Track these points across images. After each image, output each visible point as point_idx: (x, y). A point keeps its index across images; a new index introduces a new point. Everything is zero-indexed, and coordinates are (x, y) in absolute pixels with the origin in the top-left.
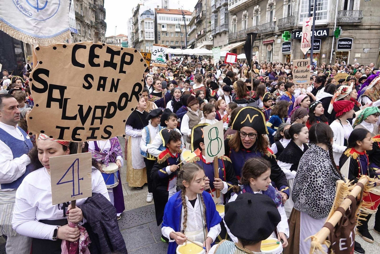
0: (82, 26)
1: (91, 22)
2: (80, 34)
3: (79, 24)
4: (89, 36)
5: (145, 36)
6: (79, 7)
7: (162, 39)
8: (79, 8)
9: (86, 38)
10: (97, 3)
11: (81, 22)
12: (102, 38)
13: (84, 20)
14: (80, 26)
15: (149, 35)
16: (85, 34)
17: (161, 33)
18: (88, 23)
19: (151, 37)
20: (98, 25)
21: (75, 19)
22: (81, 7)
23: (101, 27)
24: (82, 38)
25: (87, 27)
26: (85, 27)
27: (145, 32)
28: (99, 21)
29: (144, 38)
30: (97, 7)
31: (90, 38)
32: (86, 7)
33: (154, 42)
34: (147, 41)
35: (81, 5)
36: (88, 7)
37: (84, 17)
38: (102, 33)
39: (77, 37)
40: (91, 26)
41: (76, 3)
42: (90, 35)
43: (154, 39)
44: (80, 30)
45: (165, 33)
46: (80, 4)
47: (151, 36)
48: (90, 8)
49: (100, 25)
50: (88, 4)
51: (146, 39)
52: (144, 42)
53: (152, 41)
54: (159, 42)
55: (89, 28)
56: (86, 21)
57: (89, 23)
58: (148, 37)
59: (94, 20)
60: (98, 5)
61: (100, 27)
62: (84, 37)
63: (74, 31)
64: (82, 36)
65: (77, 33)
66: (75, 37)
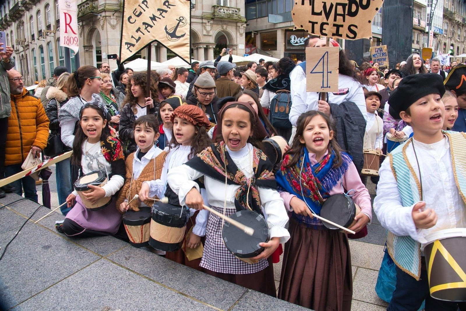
0: (450, 25)
1: (464, 20)
2: (447, 34)
3: (447, 23)
4: (457, 38)
6: (450, 2)
8: (450, 4)
9: (453, 41)
11: (450, 20)
13: (454, 18)
14: (448, 26)
16: (453, 35)
18: (458, 22)
21: (442, 16)
22: (453, 2)
25: (456, 27)
26: (454, 27)
31: (459, 40)
32: (459, 2)
37: (454, 13)
39: (441, 39)
40: (463, 25)
42: (459, 36)
44: (446, 31)
55: (459, 28)
56: (457, 19)
57: (460, 20)
62: (451, 39)
63: (439, 31)
64: (449, 38)
65: (442, 33)
66: (439, 38)
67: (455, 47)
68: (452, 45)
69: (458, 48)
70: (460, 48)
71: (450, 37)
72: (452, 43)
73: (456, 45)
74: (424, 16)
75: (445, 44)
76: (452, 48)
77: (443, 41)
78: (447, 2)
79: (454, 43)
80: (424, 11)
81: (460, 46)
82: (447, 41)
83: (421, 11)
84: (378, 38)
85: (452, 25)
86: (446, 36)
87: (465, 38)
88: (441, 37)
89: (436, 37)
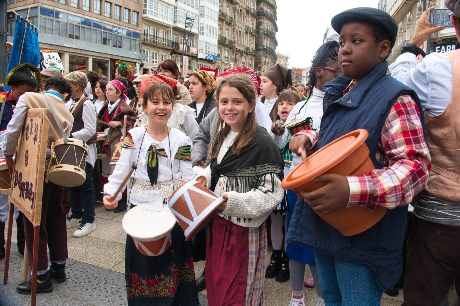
0: (231, 53)
1: (247, 49)
2: (228, 61)
3: (228, 51)
8: (230, 33)
10: (261, 27)
11: (231, 48)
12: (263, 67)
13: (234, 46)
14: (229, 53)
16: (235, 61)
18: (240, 50)
20: (259, 52)
21: (216, 43)
22: (233, 32)
23: (264, 54)
25: (239, 55)
26: (236, 54)
28: (262, 47)
30: (262, 32)
32: (240, 32)
35: (234, 29)
36: (243, 31)
37: (235, 42)
38: (265, 62)
39: (220, 65)
40: (247, 54)
41: (227, 27)
42: (243, 63)
44: (227, 58)
46: (232, 28)
48: (246, 33)
49: (263, 52)
50: (244, 28)
55: (242, 56)
56: (238, 47)
57: (242, 49)
59: (252, 46)
60: (263, 29)
61: (262, 55)
63: (212, 58)
65: (217, 60)
66: (217, 65)
74: (196, 43)
77: (223, 67)
78: (227, 32)
80: (196, 39)
83: (193, 38)
85: (233, 53)
86: (227, 62)
87: (250, 65)
88: (220, 63)
89: (213, 63)
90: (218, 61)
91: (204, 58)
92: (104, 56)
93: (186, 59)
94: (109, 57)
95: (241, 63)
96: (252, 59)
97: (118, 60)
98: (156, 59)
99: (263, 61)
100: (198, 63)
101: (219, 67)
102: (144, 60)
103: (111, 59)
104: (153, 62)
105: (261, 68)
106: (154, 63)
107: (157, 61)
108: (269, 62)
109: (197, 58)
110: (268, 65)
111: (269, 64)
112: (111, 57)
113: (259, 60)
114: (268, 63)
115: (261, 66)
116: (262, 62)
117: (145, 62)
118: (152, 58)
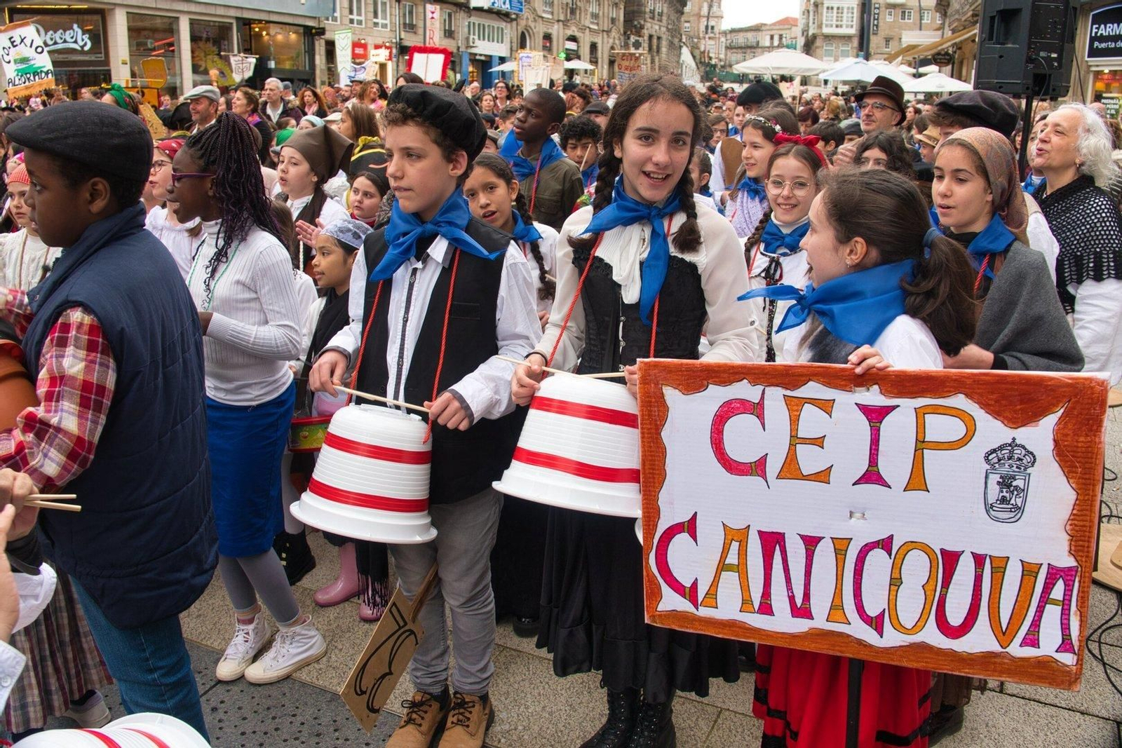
2: (552, 13)
4: (587, 21)
5: (824, 22)
7: (883, 32)
9: (574, 28)
12: (648, 25)
15: (839, 19)
16: (573, 12)
17: (883, 9)
19: (844, 23)
24: (556, 26)
27: (825, 6)
29: (820, 27)
31: (595, 27)
33: (856, 42)
34: (829, 38)
38: (652, 12)
39: (532, 25)
42: (595, 16)
43: (853, 31)
45: (899, 12)
47: (845, 19)
51: (826, 30)
52: (818, 42)
53: (847, 38)
54: (875, 42)
58: (834, 23)
62: (565, 23)
63: (508, 5)
64: (558, 21)
65: (521, 10)
66: (523, 23)
67: (581, 44)
68: (573, 39)
69: (594, 47)
70: (600, 46)
71: (562, 18)
72: (569, 33)
73: (586, 40)
75: (547, 37)
76: (571, 45)
77: (540, 29)
79: (577, 34)
81: (598, 40)
82: (555, 30)
84: (306, 27)
86: (550, 16)
87: (613, 21)
88: (531, 19)
89: (512, 20)
90: (526, 13)
91: (486, 8)
92: (221, 11)
93: (433, 13)
94: (233, 13)
95: (589, 16)
96: (616, 4)
97: (260, 21)
98: (359, 14)
99: (648, 10)
100: (473, 19)
101: (527, 28)
102: (327, 19)
103: (238, 19)
104: (352, 21)
105: (642, 27)
106: (355, 25)
107: (362, 18)
108: (665, 10)
109: (469, 8)
110: (660, 21)
111: (664, 18)
112: (239, 14)
113: (635, 8)
114: (661, 15)
115: (642, 22)
116: (645, 13)
117: (330, 22)
118: (346, 12)
